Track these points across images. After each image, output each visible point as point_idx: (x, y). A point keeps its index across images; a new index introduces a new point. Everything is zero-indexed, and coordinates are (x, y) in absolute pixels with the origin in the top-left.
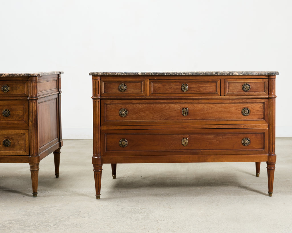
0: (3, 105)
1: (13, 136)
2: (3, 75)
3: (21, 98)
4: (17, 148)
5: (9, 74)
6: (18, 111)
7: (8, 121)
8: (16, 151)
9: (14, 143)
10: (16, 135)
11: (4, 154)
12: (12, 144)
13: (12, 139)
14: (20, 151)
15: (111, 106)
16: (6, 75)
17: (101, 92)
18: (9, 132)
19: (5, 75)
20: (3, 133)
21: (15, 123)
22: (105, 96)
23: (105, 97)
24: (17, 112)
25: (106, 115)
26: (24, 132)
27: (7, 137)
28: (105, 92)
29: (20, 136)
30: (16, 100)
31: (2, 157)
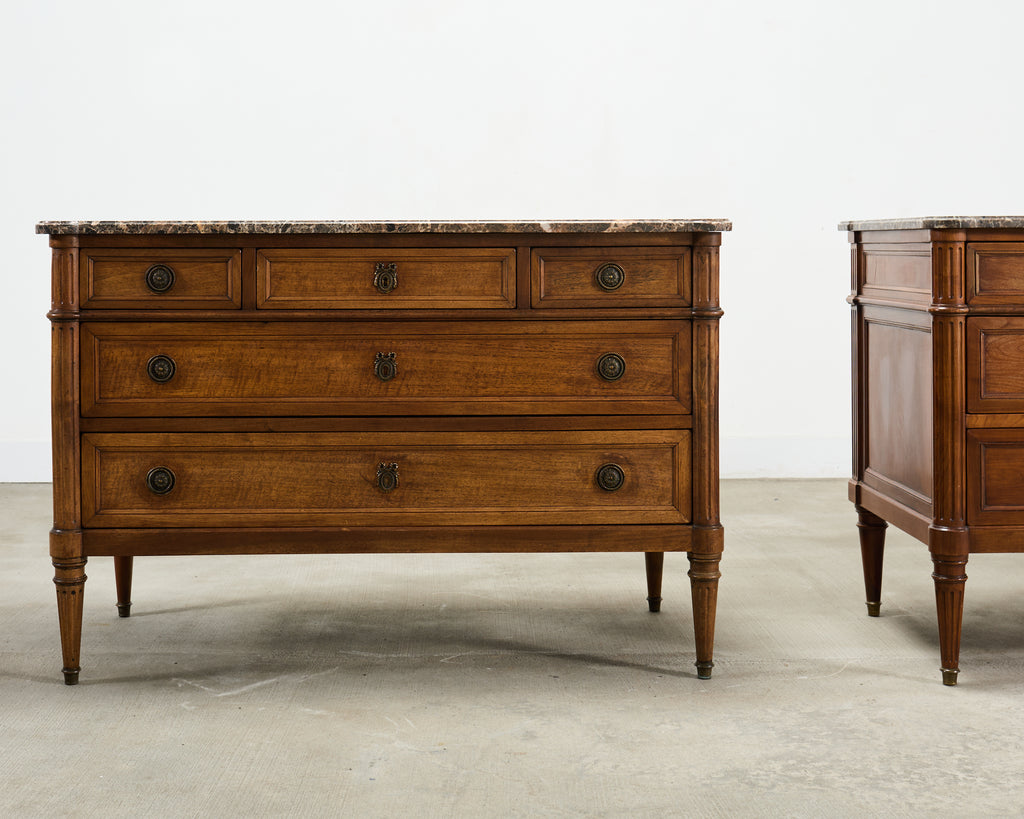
0: (599, 336)
1: (631, 452)
2: (608, 225)
3: (669, 313)
4: (646, 497)
5: (631, 223)
6: (651, 360)
7: (616, 395)
8: (642, 508)
9: (637, 478)
10: (644, 446)
11: (600, 519)
12: (628, 479)
13: (628, 462)
14: (659, 508)
15: (1003, 340)
16: (621, 227)
17: (969, 289)
18: (621, 436)
19: (616, 225)
20: (598, 441)
21: (643, 405)
22: (983, 306)
23: (983, 309)
24: (651, 365)
25: (987, 375)
26: (673, 437)
27: (610, 457)
28: (980, 289)
29: (656, 450)
30: (651, 318)
31: (596, 528)
